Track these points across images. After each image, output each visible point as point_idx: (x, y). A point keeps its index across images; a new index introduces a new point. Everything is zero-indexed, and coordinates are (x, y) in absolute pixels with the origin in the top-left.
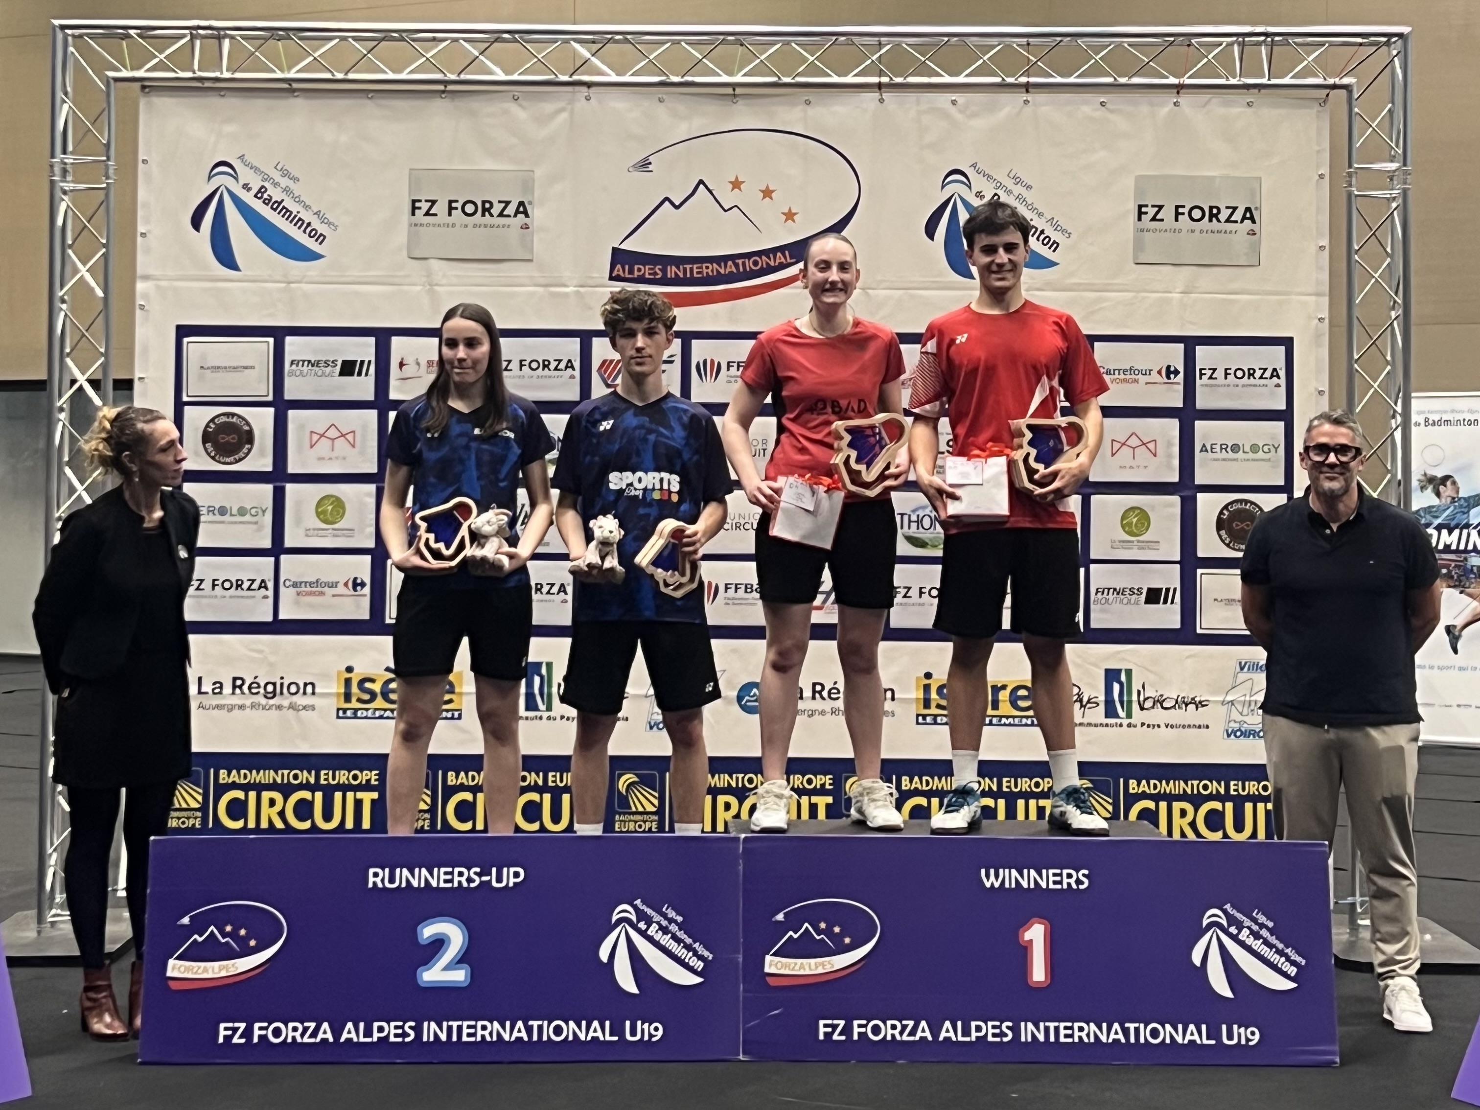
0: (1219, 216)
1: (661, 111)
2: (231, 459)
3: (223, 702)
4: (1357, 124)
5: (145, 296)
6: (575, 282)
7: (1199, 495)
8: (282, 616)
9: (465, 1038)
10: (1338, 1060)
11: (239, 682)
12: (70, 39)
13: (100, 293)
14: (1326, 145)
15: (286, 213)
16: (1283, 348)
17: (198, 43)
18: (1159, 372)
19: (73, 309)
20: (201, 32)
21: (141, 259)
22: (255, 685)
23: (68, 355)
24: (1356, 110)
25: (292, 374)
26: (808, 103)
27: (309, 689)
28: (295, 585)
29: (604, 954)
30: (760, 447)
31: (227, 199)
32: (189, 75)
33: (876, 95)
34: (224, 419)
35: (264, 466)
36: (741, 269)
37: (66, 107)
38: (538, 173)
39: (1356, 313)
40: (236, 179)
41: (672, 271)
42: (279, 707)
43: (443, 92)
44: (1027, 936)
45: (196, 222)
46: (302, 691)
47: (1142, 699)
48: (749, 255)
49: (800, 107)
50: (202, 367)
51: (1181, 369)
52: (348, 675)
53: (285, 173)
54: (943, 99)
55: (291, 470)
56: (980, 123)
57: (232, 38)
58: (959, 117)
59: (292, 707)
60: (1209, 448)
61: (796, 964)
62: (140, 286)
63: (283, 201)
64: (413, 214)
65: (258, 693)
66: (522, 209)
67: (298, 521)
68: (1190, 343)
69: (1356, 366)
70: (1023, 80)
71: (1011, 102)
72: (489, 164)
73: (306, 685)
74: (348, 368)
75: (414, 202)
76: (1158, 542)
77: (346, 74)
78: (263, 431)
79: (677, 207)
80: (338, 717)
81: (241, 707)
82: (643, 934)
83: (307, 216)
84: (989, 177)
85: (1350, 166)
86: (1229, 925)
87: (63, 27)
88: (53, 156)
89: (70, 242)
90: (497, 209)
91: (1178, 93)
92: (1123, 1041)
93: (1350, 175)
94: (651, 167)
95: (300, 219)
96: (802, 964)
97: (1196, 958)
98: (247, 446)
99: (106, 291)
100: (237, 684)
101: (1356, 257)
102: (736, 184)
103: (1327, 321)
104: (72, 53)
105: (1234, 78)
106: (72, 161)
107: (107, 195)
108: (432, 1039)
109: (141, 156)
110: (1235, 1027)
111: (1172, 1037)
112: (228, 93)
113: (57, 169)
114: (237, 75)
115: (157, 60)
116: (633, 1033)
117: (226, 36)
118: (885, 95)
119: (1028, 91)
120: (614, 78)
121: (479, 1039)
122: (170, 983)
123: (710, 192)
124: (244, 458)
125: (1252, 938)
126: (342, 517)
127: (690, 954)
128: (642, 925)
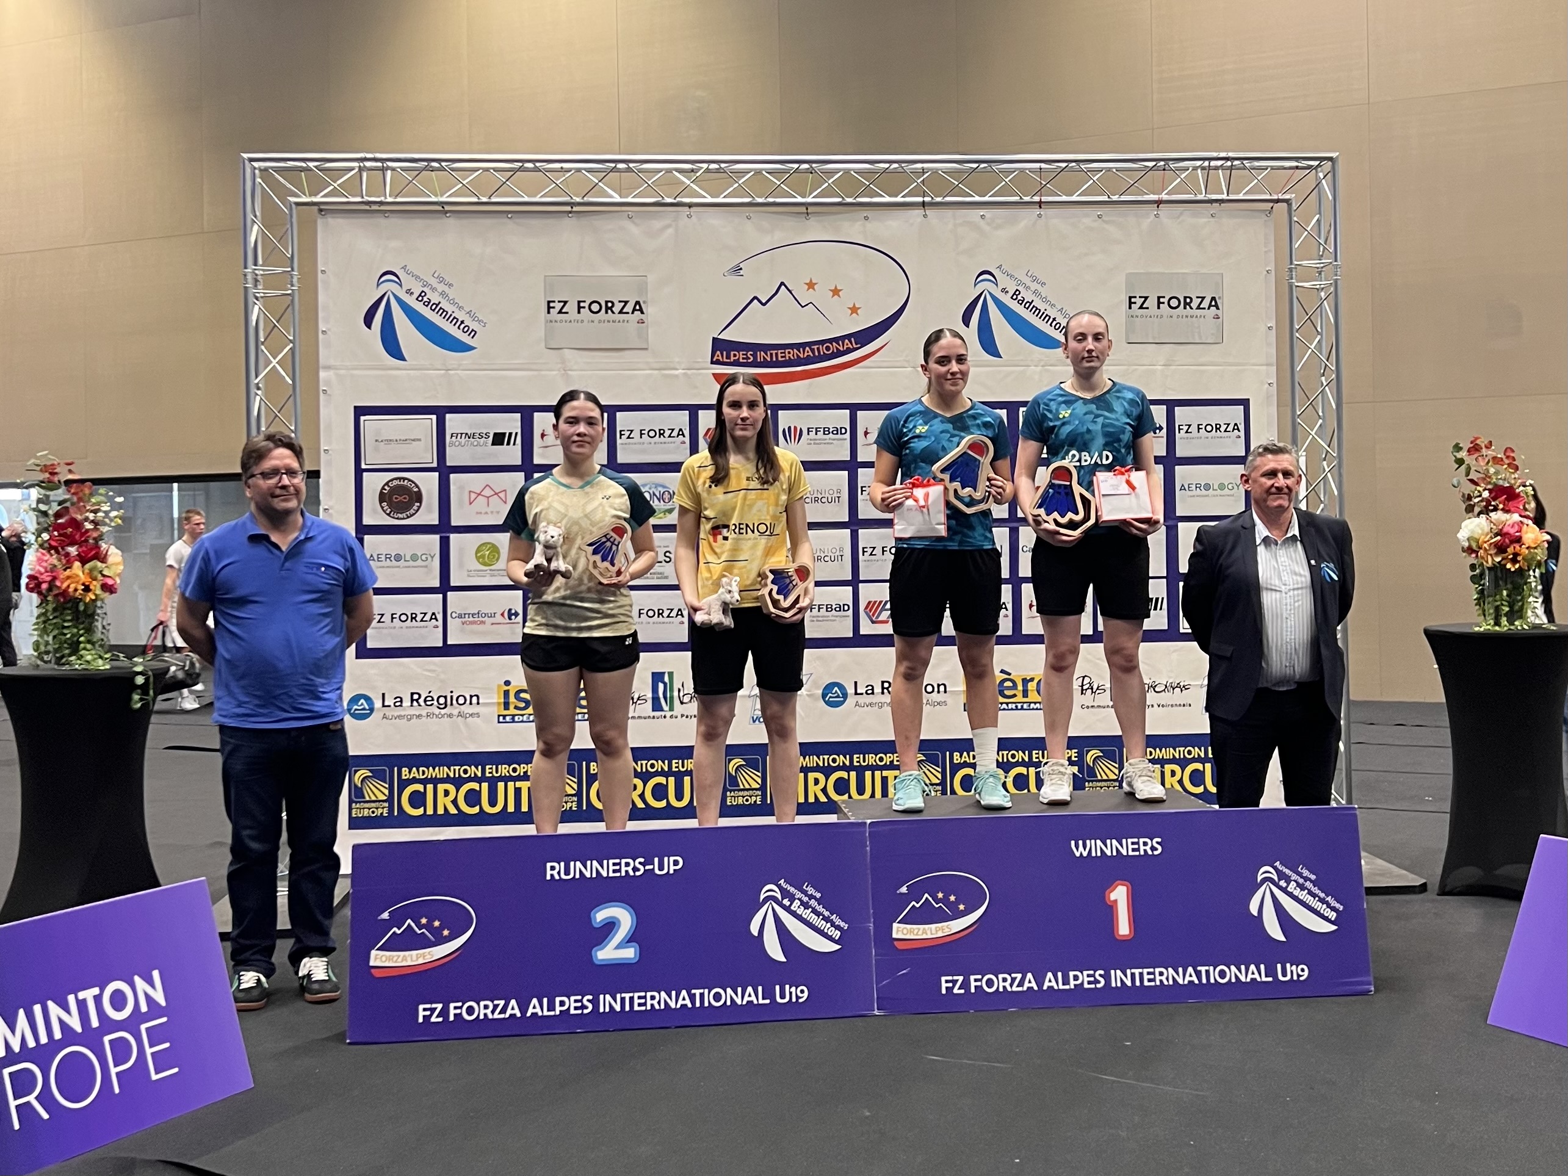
0: (1192, 305)
1: (749, 226)
2: (404, 515)
3: (403, 713)
4: (1296, 227)
5: (328, 382)
6: (683, 366)
7: (1180, 524)
8: (450, 641)
9: (636, 1008)
10: (1373, 989)
11: (416, 697)
12: (257, 172)
13: (291, 382)
14: (1272, 246)
15: (443, 313)
16: (1242, 407)
17: (365, 175)
19: (266, 394)
20: (368, 164)
21: (322, 352)
22: (429, 699)
24: (1295, 219)
25: (452, 445)
26: (866, 218)
27: (474, 700)
28: (460, 616)
29: (754, 929)
30: (835, 495)
31: (393, 301)
32: (359, 199)
33: (921, 212)
34: (395, 483)
35: (433, 520)
36: (817, 354)
37: (256, 228)
38: (651, 278)
39: (1297, 379)
40: (401, 285)
41: (761, 356)
42: (450, 716)
43: (570, 212)
44: (1113, 896)
45: (368, 321)
46: (468, 702)
48: (822, 342)
49: (859, 223)
50: (376, 441)
51: (1164, 426)
52: (506, 688)
53: (442, 280)
54: (974, 215)
55: (454, 522)
56: (1004, 233)
57: (393, 169)
58: (987, 228)
59: (460, 715)
60: (1187, 488)
61: (919, 929)
62: (323, 374)
63: (439, 303)
65: (432, 705)
66: (638, 307)
67: (461, 565)
68: (1170, 405)
69: (1297, 420)
70: (1036, 199)
71: (1028, 216)
72: (608, 271)
73: (471, 697)
74: (499, 439)
75: (549, 302)
77: (490, 197)
78: (429, 492)
79: (764, 304)
80: (499, 722)
81: (419, 716)
82: (787, 909)
83: (460, 316)
84: (1011, 276)
85: (1291, 263)
86: (1280, 880)
87: (251, 160)
88: (246, 268)
89: (263, 340)
90: (618, 307)
91: (1157, 206)
92: (1197, 982)
93: (1291, 270)
94: (742, 272)
95: (455, 318)
96: (924, 929)
97: (1254, 909)
98: (417, 504)
99: (293, 380)
100: (414, 698)
101: (1297, 335)
102: (811, 285)
103: (1275, 385)
104: (260, 184)
105: (1201, 193)
106: (262, 272)
107: (292, 301)
108: (607, 1010)
109: (320, 267)
110: (1288, 965)
111: (1236, 976)
112: (391, 215)
113: (249, 277)
114: (399, 200)
115: (331, 188)
116: (783, 996)
117: (388, 168)
118: (928, 212)
119: (1040, 207)
120: (710, 200)
121: (649, 1008)
122: (373, 971)
123: (790, 291)
124: (414, 514)
125: (1299, 890)
126: (498, 560)
127: (829, 925)
128: (786, 902)
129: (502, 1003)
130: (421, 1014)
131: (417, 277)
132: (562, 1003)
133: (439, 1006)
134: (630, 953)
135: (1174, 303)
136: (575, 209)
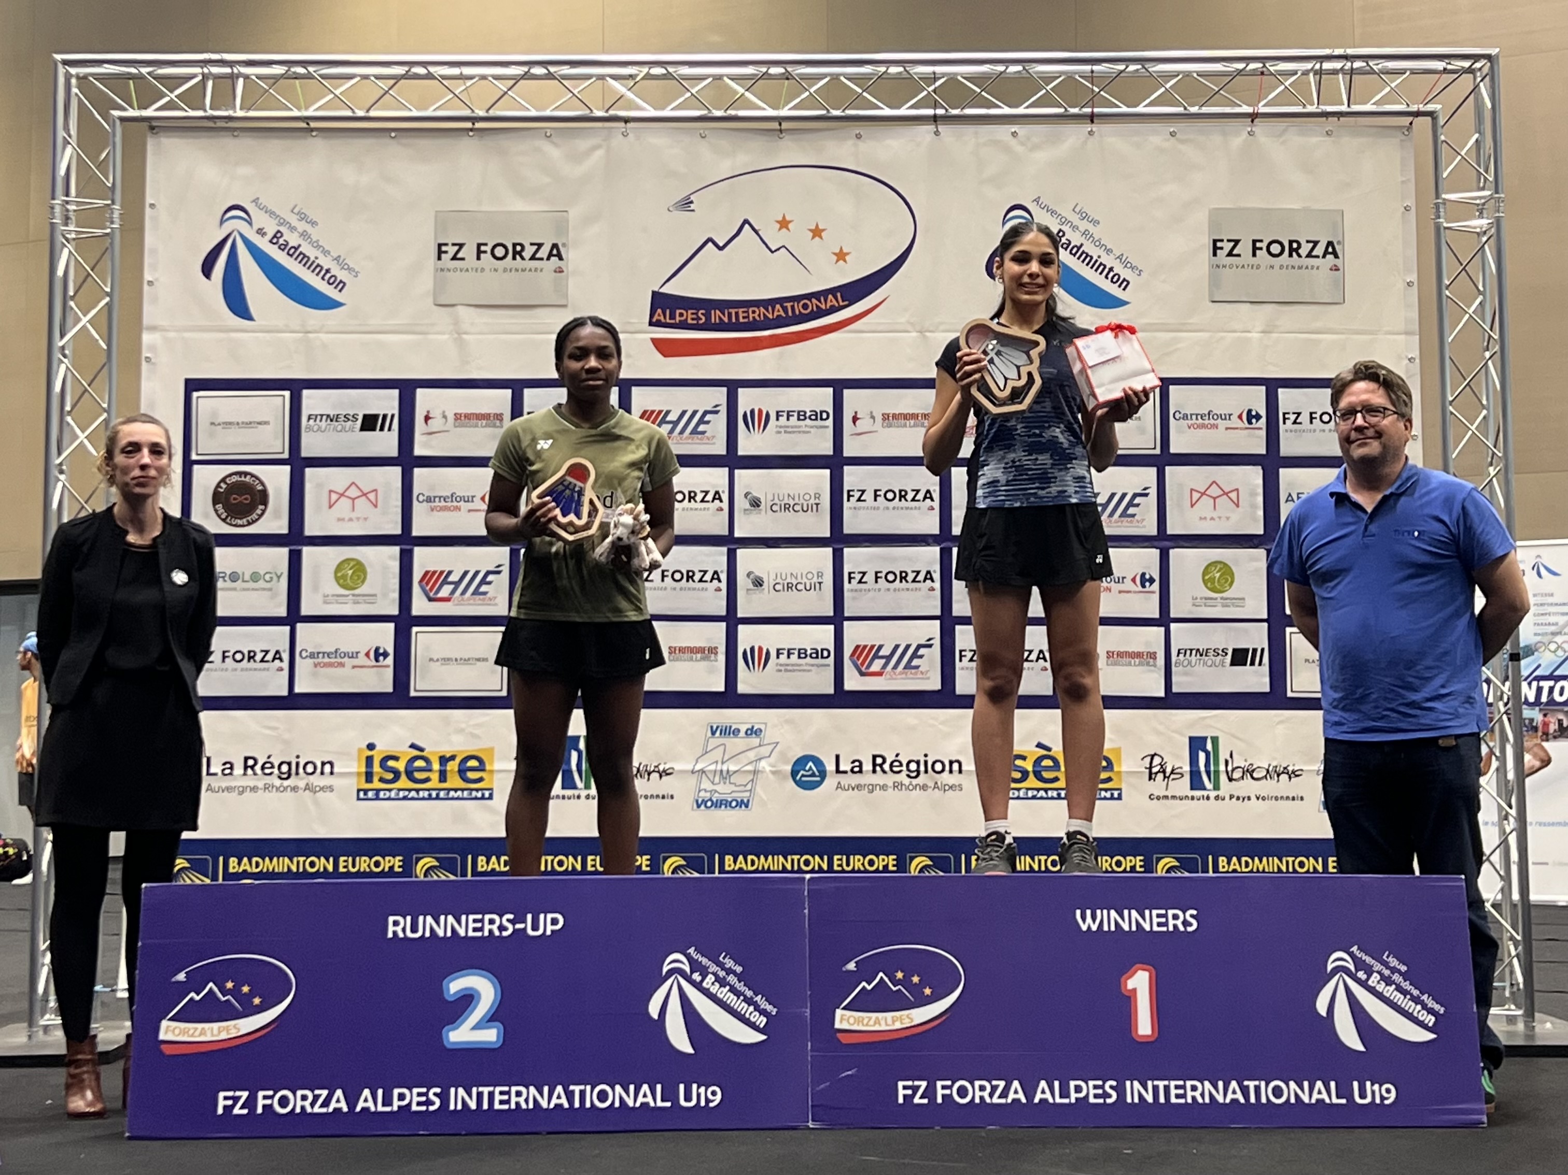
0: (1300, 251)
1: (703, 147)
2: (244, 521)
3: (233, 784)
4: (1444, 150)
5: (152, 348)
8: (298, 689)
9: (497, 1106)
10: (1485, 1119)
11: (251, 762)
12: (74, 81)
13: (105, 347)
14: (1412, 176)
15: (303, 259)
17: (210, 84)
18: (1240, 417)
19: (73, 362)
20: (214, 69)
21: (148, 309)
22: (268, 765)
23: (69, 413)
24: (1443, 138)
25: (309, 428)
26: (858, 136)
27: (327, 768)
28: (312, 656)
29: (654, 1009)
30: (812, 501)
31: (240, 244)
32: (200, 113)
33: (932, 128)
34: (235, 479)
35: (280, 527)
36: (790, 313)
37: (69, 149)
38: (574, 214)
39: (1449, 352)
40: (250, 224)
41: (715, 316)
42: (295, 789)
43: (471, 130)
44: (1131, 984)
45: (207, 269)
46: (319, 770)
47: (1230, 768)
48: (798, 298)
49: (849, 142)
50: (212, 424)
51: (1263, 413)
52: (370, 753)
53: (303, 217)
54: (1003, 132)
55: (309, 531)
56: (1042, 156)
57: (247, 77)
58: (1019, 149)
59: (307, 787)
60: (1295, 498)
61: (870, 1019)
62: (147, 338)
63: (299, 246)
64: (439, 258)
65: (271, 774)
66: (556, 252)
67: (315, 588)
68: (1272, 386)
69: (1451, 408)
70: (1088, 110)
71: (1075, 134)
72: (519, 205)
73: (323, 764)
74: (370, 423)
75: (440, 245)
76: (1243, 599)
77: (368, 111)
78: (278, 491)
79: (721, 248)
80: (359, 799)
81: (254, 789)
82: (698, 986)
83: (325, 262)
84: (1053, 212)
85: (1437, 197)
86: (1357, 970)
87: (66, 63)
88: (53, 199)
89: (71, 293)
90: (529, 251)
91: (1252, 121)
92: (1242, 1101)
93: (1437, 206)
94: (693, 206)
95: (318, 265)
96: (877, 1018)
97: (1322, 1007)
98: (262, 507)
99: (109, 345)
100: (249, 764)
101: (1447, 293)
102: (784, 224)
103: (1418, 361)
104: (76, 94)
105: (1313, 104)
106: (74, 206)
107: (112, 244)
108: (459, 1107)
109: (149, 200)
110: (1368, 1084)
111: (1296, 1095)
112: (241, 134)
113: (58, 210)
114: (252, 114)
115: (166, 100)
116: (688, 1098)
117: (239, 75)
118: (940, 128)
119: (1092, 122)
120: (652, 113)
121: (513, 1106)
122: (163, 1047)
123: (756, 232)
124: (257, 520)
125: (1383, 984)
126: (363, 582)
127: (751, 1008)
128: (696, 977)
129: (325, 1093)
130: (221, 1103)
131: (272, 214)
132: (402, 1097)
133: (245, 1094)
134: (491, 1036)
135: (1275, 248)
136: (478, 125)
